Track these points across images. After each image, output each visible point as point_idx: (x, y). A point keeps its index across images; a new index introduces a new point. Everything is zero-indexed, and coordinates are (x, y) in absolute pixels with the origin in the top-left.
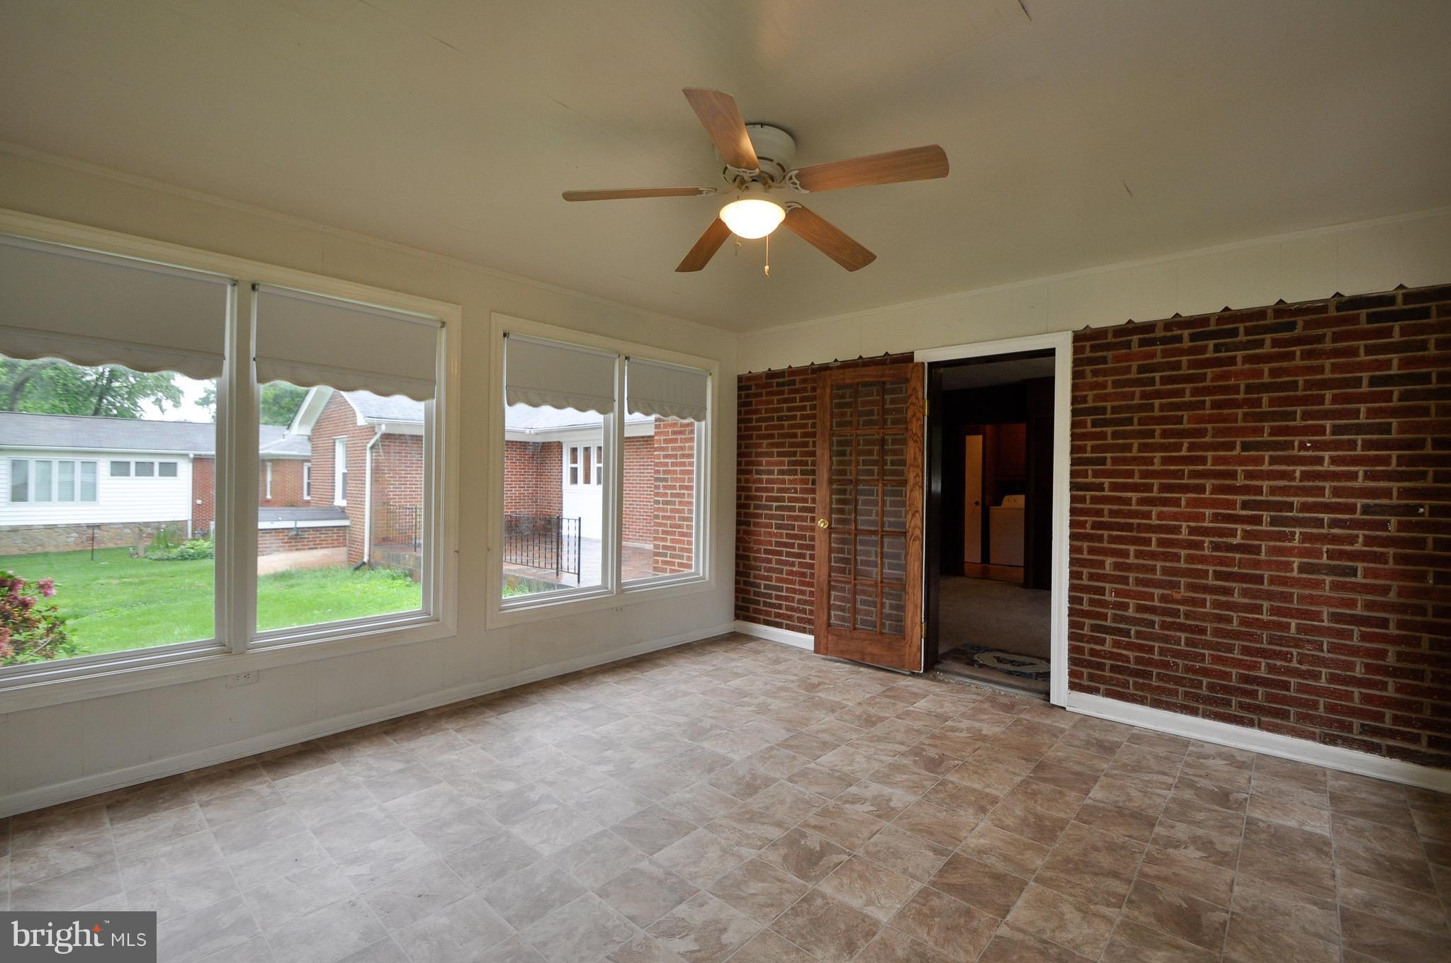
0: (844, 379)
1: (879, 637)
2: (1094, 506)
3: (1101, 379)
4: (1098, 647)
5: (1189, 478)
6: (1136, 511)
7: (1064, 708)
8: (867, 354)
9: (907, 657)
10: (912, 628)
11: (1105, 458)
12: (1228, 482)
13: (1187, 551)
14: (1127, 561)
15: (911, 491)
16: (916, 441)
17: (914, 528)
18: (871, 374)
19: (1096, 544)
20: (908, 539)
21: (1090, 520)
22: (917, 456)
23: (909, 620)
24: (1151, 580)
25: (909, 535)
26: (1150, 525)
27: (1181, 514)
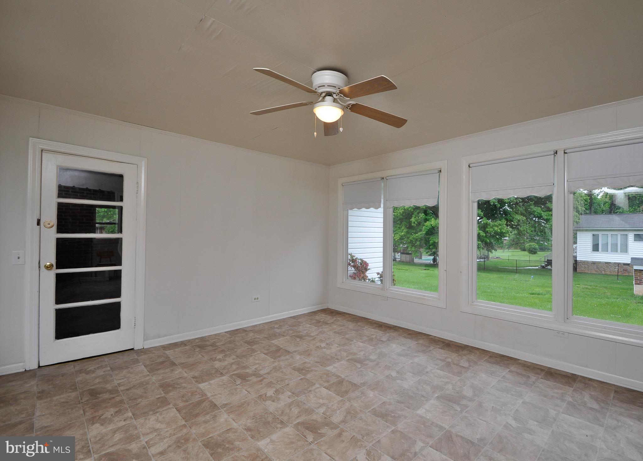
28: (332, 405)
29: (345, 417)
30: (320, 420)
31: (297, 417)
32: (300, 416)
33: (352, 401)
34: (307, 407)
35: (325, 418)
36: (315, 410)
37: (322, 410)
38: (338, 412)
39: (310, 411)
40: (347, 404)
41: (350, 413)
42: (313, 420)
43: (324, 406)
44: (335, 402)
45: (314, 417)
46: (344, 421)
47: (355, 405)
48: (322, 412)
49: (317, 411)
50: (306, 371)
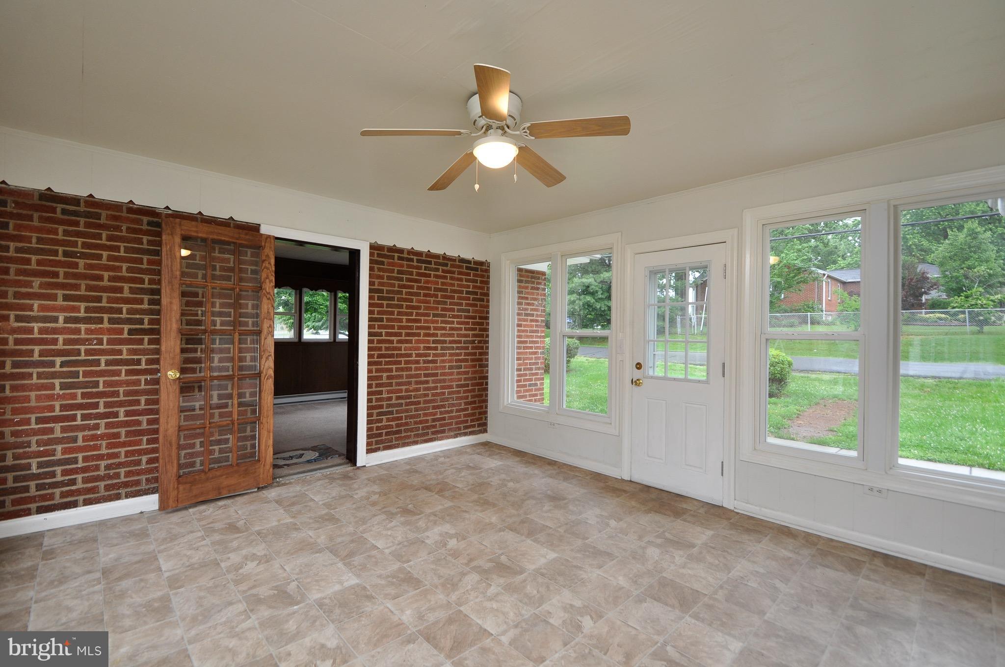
0: (197, 232)
1: (236, 468)
2: (378, 345)
3: (381, 273)
4: (380, 425)
5: (416, 329)
6: (396, 347)
7: (365, 466)
8: (208, 212)
9: (261, 476)
10: (266, 451)
11: (383, 318)
12: (428, 331)
13: (415, 365)
14: (392, 374)
15: (265, 339)
16: (269, 299)
17: (267, 369)
18: (226, 235)
19: (379, 367)
20: (262, 379)
21: (376, 353)
22: (270, 311)
23: (264, 443)
24: (402, 382)
25: (263, 375)
26: (401, 354)
27: (413, 347)
28: (477, 597)
29: (460, 580)
30: (495, 577)
31: (525, 581)
32: (521, 583)
33: (445, 602)
34: (516, 596)
35: (487, 579)
36: (503, 591)
37: (493, 590)
38: (469, 587)
39: (509, 589)
40: (454, 597)
41: (453, 585)
42: (504, 577)
43: (489, 597)
44: (472, 602)
45: (502, 581)
46: (463, 574)
47: (441, 596)
48: (492, 588)
49: (499, 588)
50: (398, 577)
